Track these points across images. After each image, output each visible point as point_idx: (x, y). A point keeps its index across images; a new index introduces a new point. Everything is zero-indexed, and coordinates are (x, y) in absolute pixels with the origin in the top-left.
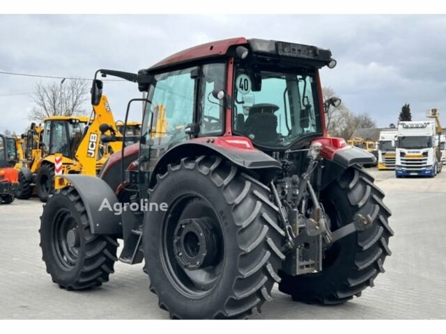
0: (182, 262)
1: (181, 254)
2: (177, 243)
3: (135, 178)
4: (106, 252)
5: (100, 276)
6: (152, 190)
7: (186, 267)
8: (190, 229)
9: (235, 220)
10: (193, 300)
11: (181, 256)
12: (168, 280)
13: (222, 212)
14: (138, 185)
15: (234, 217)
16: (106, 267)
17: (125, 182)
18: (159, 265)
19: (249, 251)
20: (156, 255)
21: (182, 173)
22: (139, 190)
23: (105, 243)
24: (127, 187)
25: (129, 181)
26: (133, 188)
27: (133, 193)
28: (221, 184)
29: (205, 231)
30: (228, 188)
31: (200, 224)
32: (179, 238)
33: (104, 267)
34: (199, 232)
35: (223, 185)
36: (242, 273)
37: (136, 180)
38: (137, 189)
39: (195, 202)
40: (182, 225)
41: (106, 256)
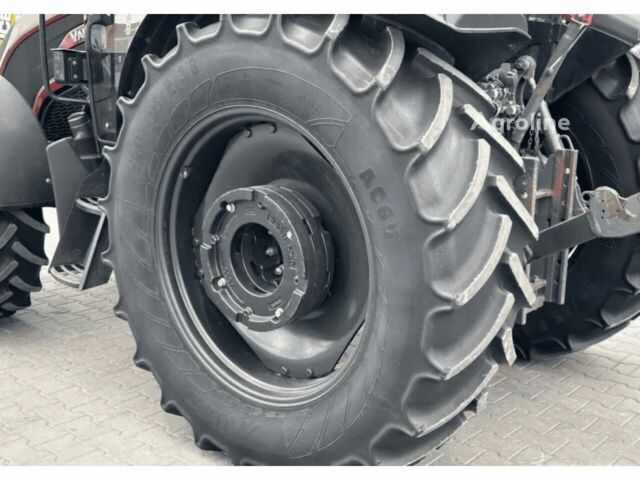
0: (231, 305)
1: (222, 282)
2: (211, 252)
3: (79, 69)
4: (18, 247)
5: (8, 301)
6: (131, 102)
7: (239, 318)
8: (253, 216)
9: (420, 201)
10: (266, 409)
11: (224, 287)
12: (186, 347)
13: (368, 176)
14: (85, 87)
15: (416, 191)
16: (20, 281)
17: (52, 81)
18: (158, 305)
19: (466, 300)
20: (150, 277)
21: (223, 50)
22: (89, 100)
23: (12, 228)
24: (57, 93)
25: (62, 77)
26: (73, 94)
27: (75, 107)
28: (369, 84)
29: (301, 225)
30: (390, 97)
31: (283, 204)
32: (215, 238)
33: (16, 281)
34: (284, 230)
35: (375, 87)
36: (437, 363)
37: (80, 74)
38: (84, 96)
39: (262, 135)
40: (224, 204)
41: (17, 257)
